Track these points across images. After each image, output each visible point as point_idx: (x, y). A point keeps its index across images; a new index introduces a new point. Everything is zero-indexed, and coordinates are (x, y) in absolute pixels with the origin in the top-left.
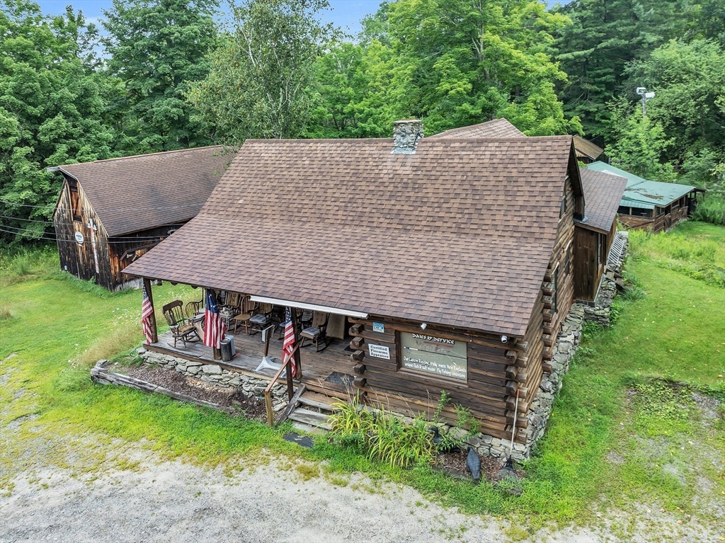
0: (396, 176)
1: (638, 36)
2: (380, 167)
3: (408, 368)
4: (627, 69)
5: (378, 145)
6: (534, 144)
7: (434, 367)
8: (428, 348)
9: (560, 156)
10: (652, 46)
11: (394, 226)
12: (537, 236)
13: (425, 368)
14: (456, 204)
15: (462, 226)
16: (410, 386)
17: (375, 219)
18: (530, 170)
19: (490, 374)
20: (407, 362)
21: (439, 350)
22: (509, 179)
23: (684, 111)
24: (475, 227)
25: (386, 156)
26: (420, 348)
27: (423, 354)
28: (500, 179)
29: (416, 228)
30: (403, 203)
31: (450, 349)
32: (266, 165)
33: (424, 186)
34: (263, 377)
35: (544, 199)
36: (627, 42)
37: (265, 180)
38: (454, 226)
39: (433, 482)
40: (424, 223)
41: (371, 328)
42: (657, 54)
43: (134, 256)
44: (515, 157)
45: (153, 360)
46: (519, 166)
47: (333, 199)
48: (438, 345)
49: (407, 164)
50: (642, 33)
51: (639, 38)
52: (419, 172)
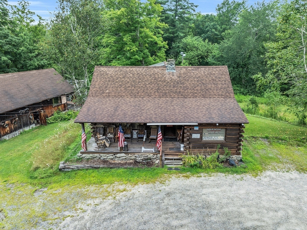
0: (172, 80)
1: (176, 33)
2: (164, 77)
3: (204, 140)
4: (173, 45)
5: (159, 68)
6: (216, 68)
7: (213, 138)
8: (211, 132)
9: (226, 72)
10: (182, 38)
11: (180, 96)
12: (229, 96)
13: (210, 139)
14: (198, 88)
15: (204, 95)
16: (206, 145)
17: (172, 95)
18: (218, 77)
19: (233, 137)
20: (204, 138)
21: (215, 133)
22: (213, 79)
23: (194, 61)
24: (209, 95)
25: (165, 72)
26: (209, 133)
27: (210, 135)
28: (210, 80)
29: (188, 97)
30: (180, 89)
31: (219, 132)
32: (112, 77)
33: (185, 83)
34: (145, 154)
35: (227, 85)
36: (173, 35)
37: (114, 82)
38: (201, 95)
39: (225, 170)
40: (191, 95)
41: (194, 129)
42: (184, 40)
43: (5, 124)
44: (212, 73)
45: (87, 157)
46: (214, 75)
47: (151, 89)
48: (215, 131)
49: (174, 75)
50: (178, 32)
51: (177, 34)
52: (181, 78)
